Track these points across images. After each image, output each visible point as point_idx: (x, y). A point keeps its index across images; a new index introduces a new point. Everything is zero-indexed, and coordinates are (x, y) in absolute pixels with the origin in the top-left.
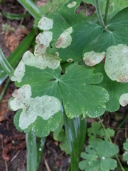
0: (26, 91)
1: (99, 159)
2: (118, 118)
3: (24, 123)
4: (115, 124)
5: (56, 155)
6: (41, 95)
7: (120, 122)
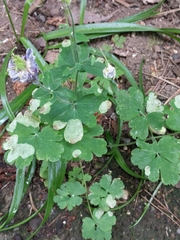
0: (15, 138)
1: (70, 196)
2: (96, 167)
3: (10, 159)
4: (94, 171)
5: (40, 189)
6: (24, 142)
7: (98, 170)
